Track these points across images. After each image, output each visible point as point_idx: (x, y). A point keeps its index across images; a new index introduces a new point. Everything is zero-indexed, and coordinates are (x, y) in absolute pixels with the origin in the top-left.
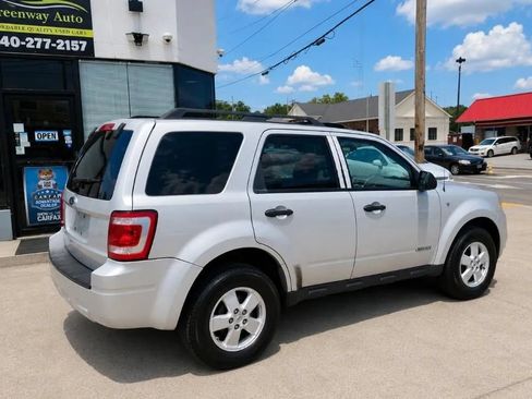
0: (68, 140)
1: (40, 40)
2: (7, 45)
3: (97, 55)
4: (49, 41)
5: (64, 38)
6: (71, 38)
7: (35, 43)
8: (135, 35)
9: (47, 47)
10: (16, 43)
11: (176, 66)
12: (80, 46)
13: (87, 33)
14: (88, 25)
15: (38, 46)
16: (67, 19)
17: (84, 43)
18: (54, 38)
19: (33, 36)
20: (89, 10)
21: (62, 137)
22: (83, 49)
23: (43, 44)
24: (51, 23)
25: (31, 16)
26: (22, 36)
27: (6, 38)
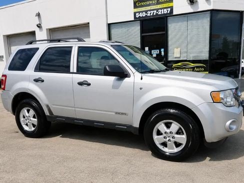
0: (163, 54)
1: (152, 12)
2: (141, 16)
3: (174, 14)
4: (156, 11)
5: (161, 9)
6: (164, 8)
9: (155, 14)
10: (144, 15)
12: (168, 11)
13: (170, 5)
15: (152, 15)
16: (163, 0)
17: (169, 9)
18: (157, 10)
19: (150, 10)
21: (160, 52)
22: (168, 12)
23: (154, 13)
24: (158, 3)
25: (150, 2)
26: (146, 12)
27: (141, 13)
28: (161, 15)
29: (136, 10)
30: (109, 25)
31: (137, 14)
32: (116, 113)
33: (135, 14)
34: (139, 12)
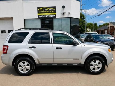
1: (47, 16)
2: (41, 17)
3: (56, 18)
5: (51, 15)
6: (52, 15)
7: (46, 16)
8: (63, 13)
9: (48, 17)
10: (43, 17)
11: (71, 18)
12: (54, 16)
14: (55, 12)
15: (46, 17)
16: (52, 12)
17: (54, 15)
18: (49, 15)
20: (55, 9)
24: (49, 13)
25: (46, 12)
26: (44, 15)
27: (41, 16)
28: (51, 17)
29: (39, 14)
30: (24, 19)
31: (39, 16)
32: (74, 59)
33: (38, 16)
34: (40, 15)
